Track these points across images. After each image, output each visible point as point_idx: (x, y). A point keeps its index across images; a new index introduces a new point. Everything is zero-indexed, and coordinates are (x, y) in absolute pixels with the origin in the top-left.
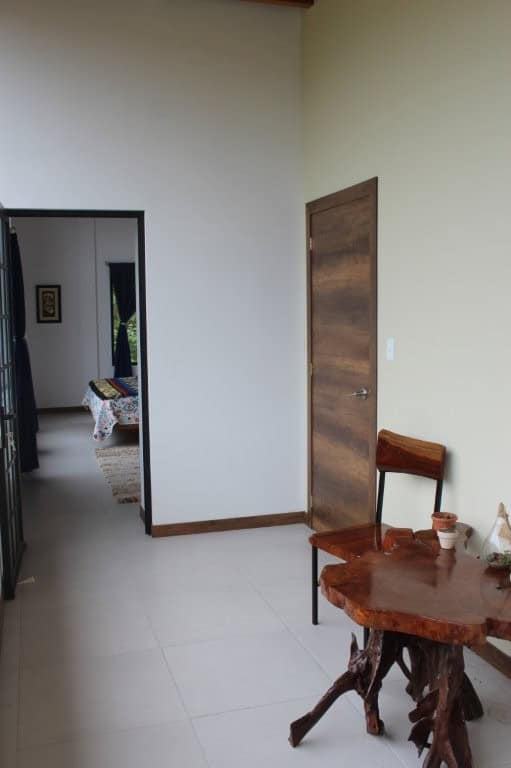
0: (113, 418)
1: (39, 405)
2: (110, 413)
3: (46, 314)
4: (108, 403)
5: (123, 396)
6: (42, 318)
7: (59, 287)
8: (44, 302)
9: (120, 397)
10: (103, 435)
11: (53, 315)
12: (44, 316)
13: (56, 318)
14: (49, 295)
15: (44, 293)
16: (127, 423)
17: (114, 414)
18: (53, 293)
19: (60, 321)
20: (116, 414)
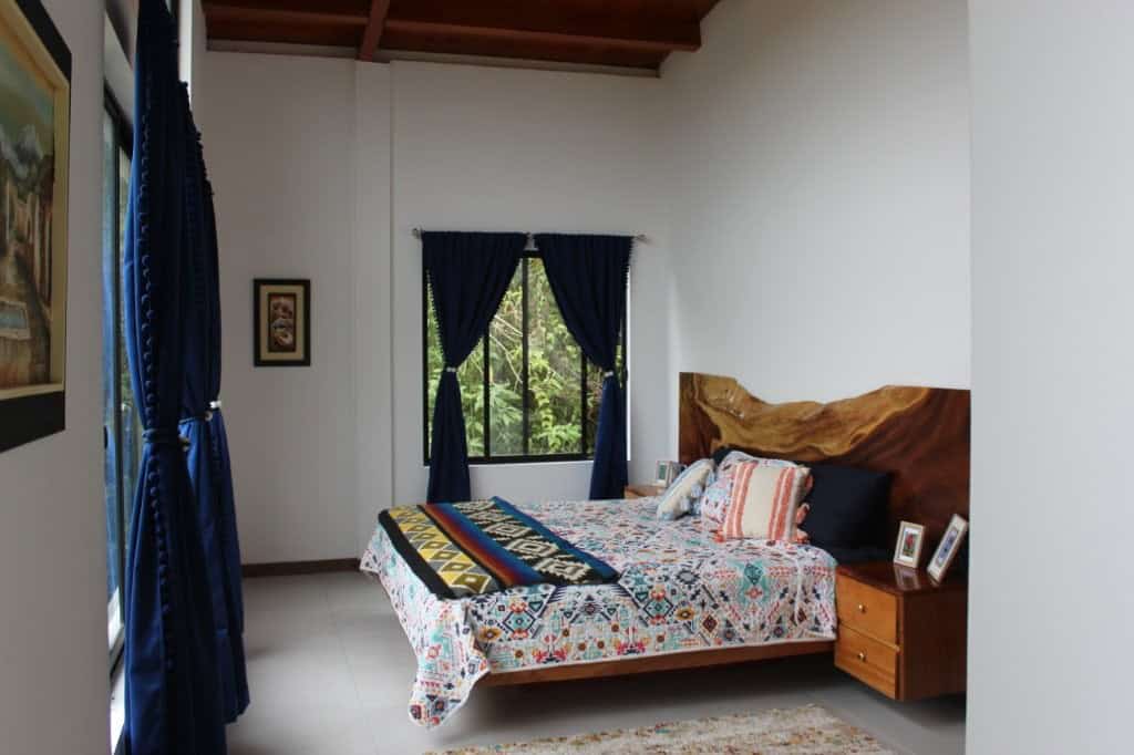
0: (474, 655)
1: (250, 552)
2: (467, 641)
3: (276, 346)
4: (456, 608)
5: (502, 587)
6: (265, 355)
7: (306, 284)
8: (271, 318)
9: (489, 592)
10: (439, 706)
11: (292, 348)
12: (271, 350)
13: (299, 355)
14: (283, 301)
15: (271, 296)
16: (512, 667)
17: (477, 646)
18: (293, 296)
19: (306, 362)
20: (483, 645)
